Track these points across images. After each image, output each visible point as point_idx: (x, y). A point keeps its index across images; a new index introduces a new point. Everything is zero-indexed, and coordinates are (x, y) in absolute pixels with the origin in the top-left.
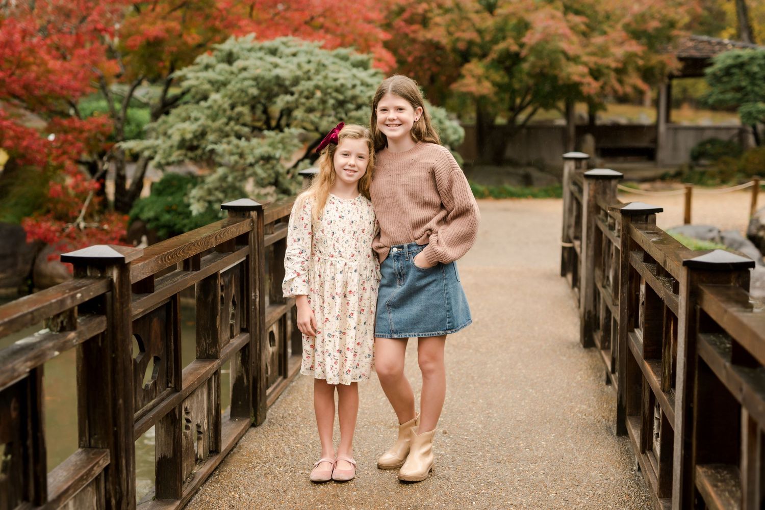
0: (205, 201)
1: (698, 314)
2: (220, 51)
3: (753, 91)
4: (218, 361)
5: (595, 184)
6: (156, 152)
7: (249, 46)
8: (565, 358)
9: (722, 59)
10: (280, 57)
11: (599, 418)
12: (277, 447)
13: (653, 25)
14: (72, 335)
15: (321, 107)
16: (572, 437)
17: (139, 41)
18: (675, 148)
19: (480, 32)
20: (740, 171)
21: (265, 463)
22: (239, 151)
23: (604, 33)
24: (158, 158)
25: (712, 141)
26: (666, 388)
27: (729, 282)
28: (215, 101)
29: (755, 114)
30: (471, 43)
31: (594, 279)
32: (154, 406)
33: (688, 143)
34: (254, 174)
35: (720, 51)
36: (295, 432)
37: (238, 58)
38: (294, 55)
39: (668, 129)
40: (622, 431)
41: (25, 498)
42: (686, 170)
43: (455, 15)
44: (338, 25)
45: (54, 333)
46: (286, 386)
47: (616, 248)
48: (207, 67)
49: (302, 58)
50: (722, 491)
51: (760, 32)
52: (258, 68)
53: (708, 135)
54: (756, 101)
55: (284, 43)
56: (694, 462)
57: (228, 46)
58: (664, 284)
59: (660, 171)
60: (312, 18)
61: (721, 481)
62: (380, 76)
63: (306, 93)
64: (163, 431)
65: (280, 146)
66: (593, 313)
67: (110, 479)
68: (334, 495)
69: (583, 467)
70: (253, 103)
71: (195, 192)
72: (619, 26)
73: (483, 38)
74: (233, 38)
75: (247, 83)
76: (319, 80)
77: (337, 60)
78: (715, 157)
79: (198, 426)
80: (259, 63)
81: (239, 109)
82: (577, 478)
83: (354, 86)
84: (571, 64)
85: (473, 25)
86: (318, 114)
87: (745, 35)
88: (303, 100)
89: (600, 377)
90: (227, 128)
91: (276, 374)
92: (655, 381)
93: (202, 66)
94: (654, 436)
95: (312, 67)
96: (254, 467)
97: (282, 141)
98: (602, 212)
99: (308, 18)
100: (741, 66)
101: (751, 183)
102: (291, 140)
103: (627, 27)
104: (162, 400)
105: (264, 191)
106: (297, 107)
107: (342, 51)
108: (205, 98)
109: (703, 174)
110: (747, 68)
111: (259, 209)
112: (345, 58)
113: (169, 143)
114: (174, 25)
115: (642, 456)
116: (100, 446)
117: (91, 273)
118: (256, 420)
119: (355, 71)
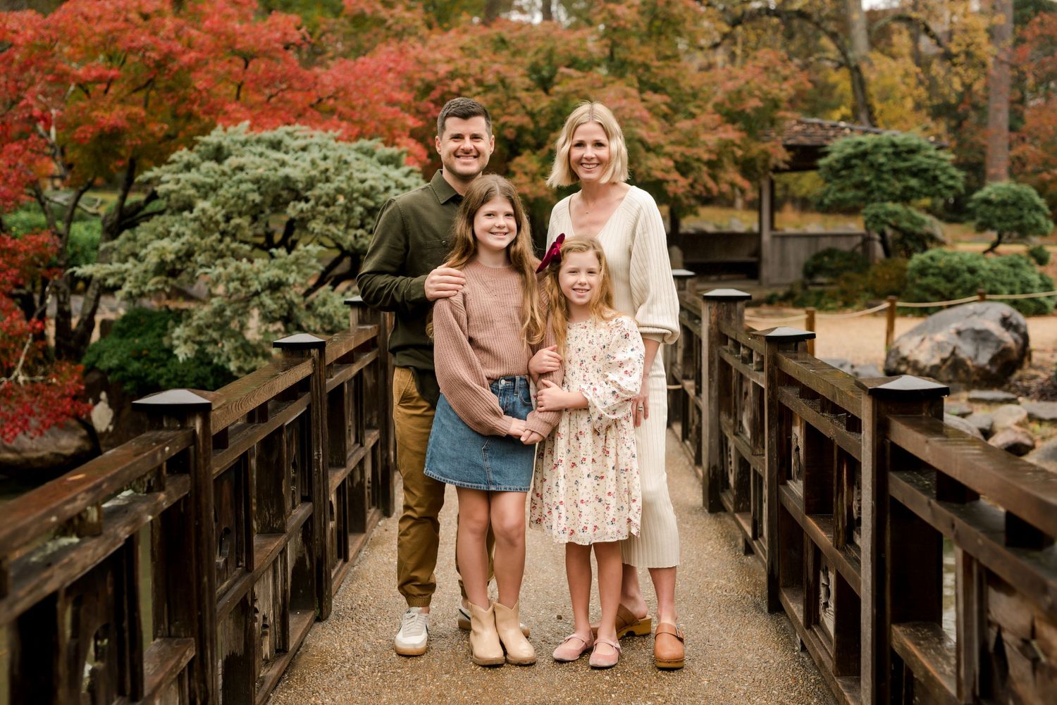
0: (194, 342)
1: (888, 449)
2: (206, 144)
3: (879, 188)
4: (285, 536)
5: (717, 308)
6: (124, 280)
7: (243, 138)
8: (688, 526)
9: (839, 147)
10: (286, 153)
11: (744, 593)
12: (354, 644)
13: (752, 104)
14: (162, 496)
15: (345, 217)
16: (715, 617)
17: (88, 132)
18: (783, 262)
19: (532, 115)
20: (866, 290)
21: (344, 662)
22: (240, 275)
23: (692, 116)
24: (127, 287)
25: (830, 253)
26: (840, 544)
27: (921, 412)
28: (203, 211)
29: (883, 217)
30: (521, 130)
31: (720, 426)
32: (228, 589)
33: (799, 255)
34: (262, 305)
35: (835, 136)
36: (372, 625)
37: (230, 155)
38: (304, 149)
39: (774, 237)
40: (775, 607)
41: (121, 693)
42: (799, 291)
43: (500, 94)
44: (353, 108)
45: (141, 494)
46: (347, 572)
47: (755, 385)
48: (188, 167)
49: (315, 154)
50: (926, 648)
51: (882, 112)
52: (258, 168)
53: (825, 244)
54: (883, 201)
55: (288, 134)
56: (888, 621)
57: (215, 137)
58: (832, 421)
59: (767, 292)
60: (320, 101)
61: (923, 639)
62: (415, 175)
63: (324, 199)
64: (231, 621)
65: (294, 267)
66: (719, 468)
67: (195, 674)
68: (439, 696)
69: (734, 650)
70: (253, 212)
71: (179, 331)
72: (709, 107)
73: (536, 123)
74: (220, 127)
75: (244, 187)
76: (342, 182)
77: (360, 156)
78: (834, 273)
79: (265, 618)
80: (258, 160)
81: (236, 221)
82: (730, 662)
83: (387, 189)
84: (651, 155)
85: (524, 107)
86: (342, 227)
87: (863, 116)
88: (322, 208)
89: (736, 546)
90: (222, 246)
91: (335, 556)
92: (824, 537)
93: (181, 165)
94: (821, 607)
95: (330, 164)
96: (332, 668)
97: (296, 262)
98: (730, 342)
99: (315, 101)
100: (863, 155)
101: (886, 305)
102: (309, 261)
103: (718, 107)
104: (235, 582)
105: (272, 328)
106: (314, 217)
107: (365, 143)
108: (190, 207)
109: (820, 294)
110: (870, 158)
111: (321, 346)
112: (369, 153)
113: (142, 267)
114: (138, 110)
115: (807, 632)
116: (183, 635)
117: (168, 424)
118: (321, 613)
119: (384, 169)
